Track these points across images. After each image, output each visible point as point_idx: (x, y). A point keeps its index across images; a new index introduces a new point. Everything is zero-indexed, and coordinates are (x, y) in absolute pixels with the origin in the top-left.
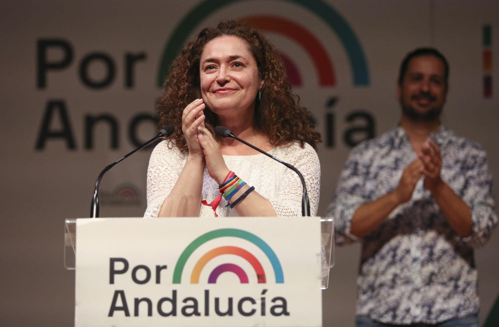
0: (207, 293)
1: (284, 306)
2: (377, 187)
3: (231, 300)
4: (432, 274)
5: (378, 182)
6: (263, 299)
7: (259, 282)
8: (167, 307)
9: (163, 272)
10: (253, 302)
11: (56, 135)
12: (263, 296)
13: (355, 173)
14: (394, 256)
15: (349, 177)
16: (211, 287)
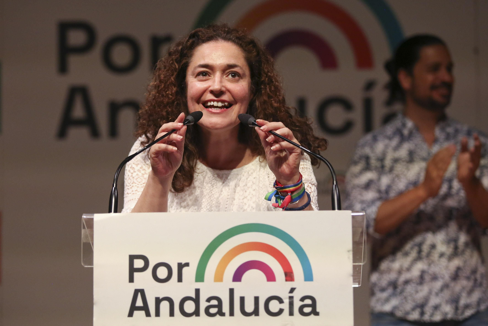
0: (232, 291)
1: (314, 305)
2: (393, 181)
3: (257, 299)
4: (458, 269)
5: (394, 175)
6: (291, 298)
7: (286, 280)
8: (190, 307)
9: (185, 270)
10: (281, 301)
11: (78, 123)
12: (291, 295)
13: (368, 168)
14: (420, 252)
15: (361, 172)
16: (235, 285)
